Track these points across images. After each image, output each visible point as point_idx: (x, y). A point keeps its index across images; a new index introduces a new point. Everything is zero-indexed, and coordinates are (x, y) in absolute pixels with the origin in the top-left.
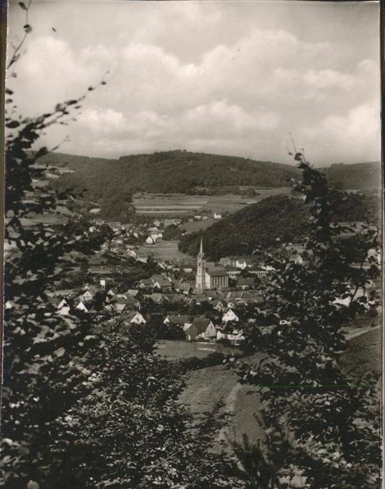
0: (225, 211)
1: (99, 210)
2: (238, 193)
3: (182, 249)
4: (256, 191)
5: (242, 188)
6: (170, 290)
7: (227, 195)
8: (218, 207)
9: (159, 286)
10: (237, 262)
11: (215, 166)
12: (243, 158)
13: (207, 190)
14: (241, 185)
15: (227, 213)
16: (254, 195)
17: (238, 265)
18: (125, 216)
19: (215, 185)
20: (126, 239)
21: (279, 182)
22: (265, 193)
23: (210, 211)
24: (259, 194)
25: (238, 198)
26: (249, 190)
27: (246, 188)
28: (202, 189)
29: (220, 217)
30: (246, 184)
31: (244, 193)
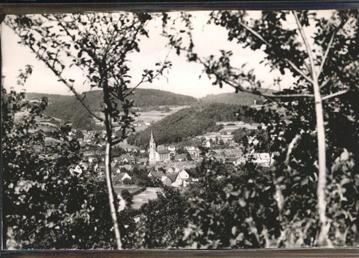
0: (152, 120)
1: (72, 124)
2: (159, 110)
3: (130, 143)
4: (170, 108)
5: (161, 107)
6: (134, 163)
7: (152, 111)
8: (147, 119)
9: (127, 161)
10: (169, 147)
11: (142, 95)
12: (159, 90)
13: (139, 109)
14: (160, 105)
15: (153, 121)
16: (168, 110)
17: (169, 149)
18: (89, 126)
19: (144, 105)
20: (93, 139)
21: (183, 103)
22: (175, 109)
23: (143, 121)
24: (172, 110)
25: (159, 113)
26: (165, 108)
27: (164, 107)
28: (136, 108)
29: (149, 124)
30: (163, 105)
31: (163, 110)
